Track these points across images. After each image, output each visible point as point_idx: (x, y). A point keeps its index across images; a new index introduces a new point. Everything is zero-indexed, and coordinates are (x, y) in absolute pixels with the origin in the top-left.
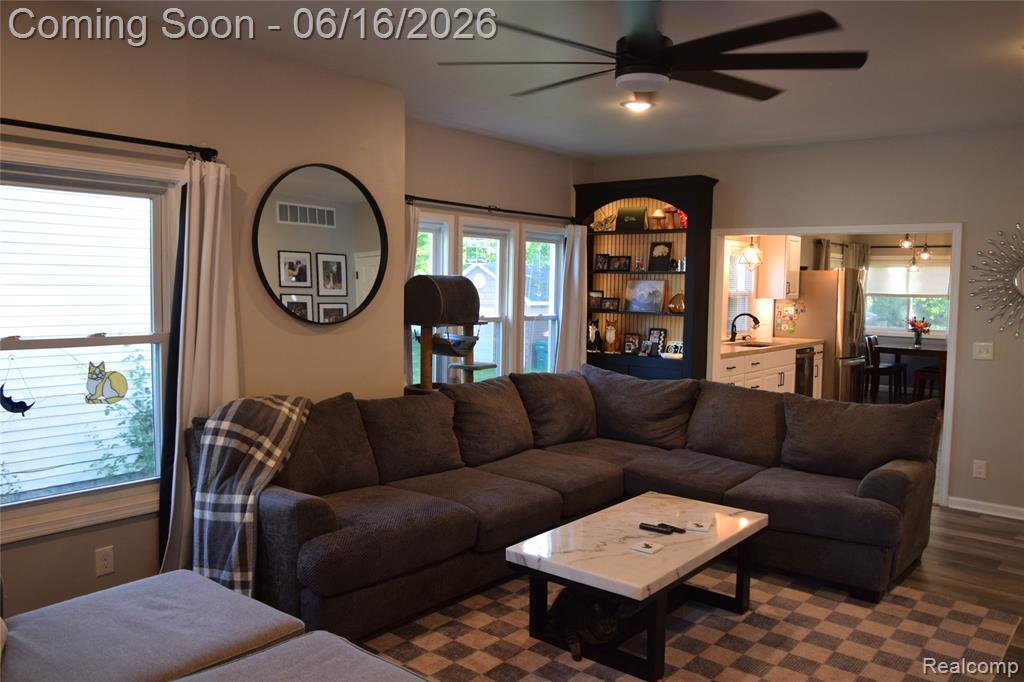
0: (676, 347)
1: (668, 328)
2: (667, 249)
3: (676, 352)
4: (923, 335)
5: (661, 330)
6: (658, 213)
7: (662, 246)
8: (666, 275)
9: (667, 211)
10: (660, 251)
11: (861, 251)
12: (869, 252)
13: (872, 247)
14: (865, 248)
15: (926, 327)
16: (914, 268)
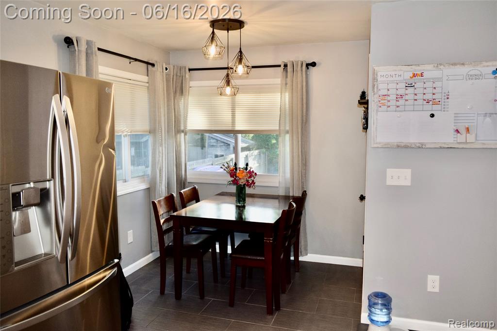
11: (178, 74)
12: (187, 76)
13: (190, 70)
14: (183, 70)
15: (250, 177)
16: (228, 90)
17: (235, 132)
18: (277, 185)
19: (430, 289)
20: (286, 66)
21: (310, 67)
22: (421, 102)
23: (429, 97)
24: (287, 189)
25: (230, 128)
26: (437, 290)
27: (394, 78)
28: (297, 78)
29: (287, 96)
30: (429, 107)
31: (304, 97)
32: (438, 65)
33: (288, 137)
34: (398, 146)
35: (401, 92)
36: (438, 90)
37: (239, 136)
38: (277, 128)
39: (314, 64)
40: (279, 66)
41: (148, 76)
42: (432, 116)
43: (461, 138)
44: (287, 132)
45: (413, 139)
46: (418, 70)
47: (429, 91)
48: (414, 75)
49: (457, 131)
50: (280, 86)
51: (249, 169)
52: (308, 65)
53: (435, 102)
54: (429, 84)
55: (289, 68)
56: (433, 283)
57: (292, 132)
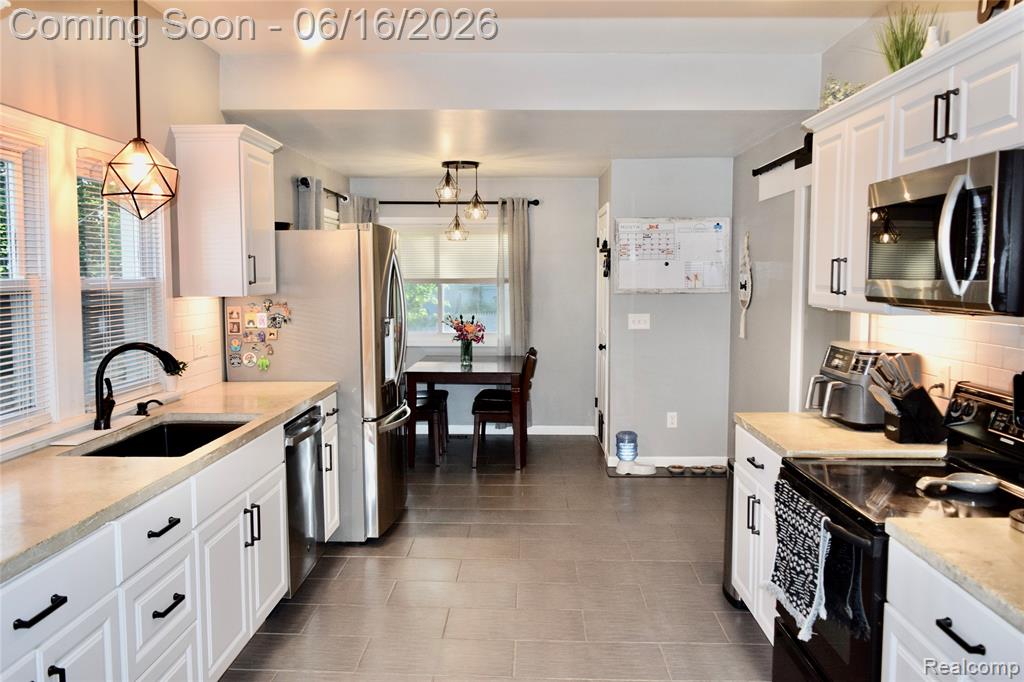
11: (365, 208)
12: (377, 211)
13: (381, 203)
14: (371, 203)
15: (480, 331)
16: (457, 234)
17: (439, 282)
18: (496, 345)
19: (669, 426)
20: (504, 203)
21: (532, 206)
22: (656, 251)
23: (663, 247)
24: (508, 349)
25: (433, 277)
26: (675, 426)
27: (634, 230)
28: (518, 218)
29: (506, 237)
30: (663, 256)
31: (527, 240)
32: (671, 218)
33: (507, 286)
34: (638, 292)
35: (641, 242)
36: (671, 241)
37: (445, 286)
38: (495, 276)
39: (536, 203)
40: (497, 203)
41: (338, 211)
42: (667, 264)
43: (691, 284)
44: (506, 281)
45: (651, 285)
46: (654, 222)
47: (663, 241)
48: (651, 227)
49: (688, 278)
50: (497, 227)
51: (475, 323)
52: (529, 203)
53: (669, 252)
54: (663, 236)
55: (509, 206)
56: (672, 420)
57: (512, 281)
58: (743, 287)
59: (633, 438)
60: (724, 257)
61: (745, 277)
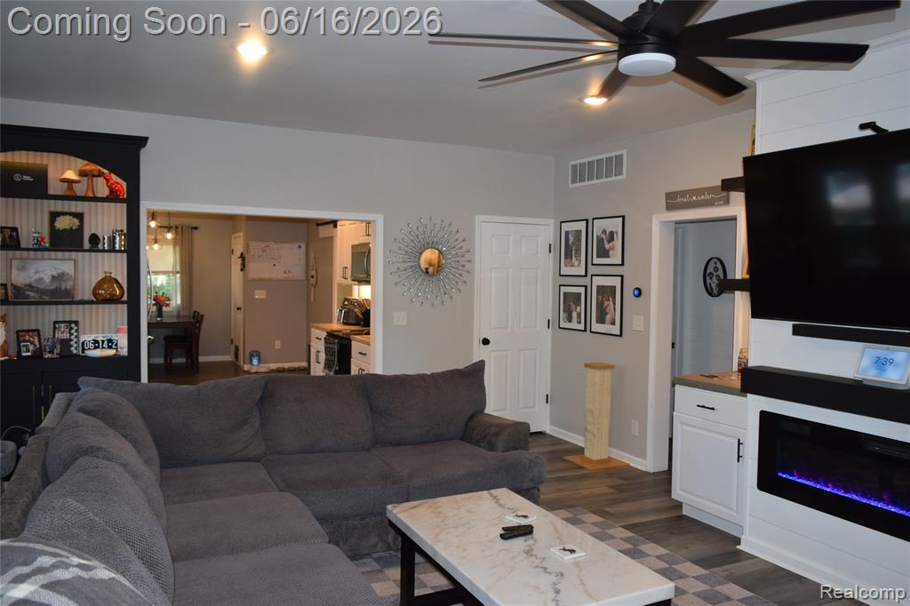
0: (96, 342)
1: (80, 320)
2: (76, 222)
3: (96, 348)
4: (164, 309)
5: (70, 322)
6: (71, 175)
7: (68, 217)
8: (73, 254)
9: (83, 174)
10: (63, 223)
15: (166, 300)
16: (156, 247)
18: (174, 309)
19: (276, 348)
20: (177, 228)
21: (193, 230)
22: (269, 259)
23: (272, 256)
26: (279, 347)
27: (257, 247)
28: (185, 237)
29: (178, 247)
30: (272, 261)
31: (191, 249)
33: (178, 275)
34: (260, 279)
35: (261, 254)
36: (276, 254)
38: (172, 270)
39: (196, 228)
42: (274, 265)
43: (287, 275)
44: (178, 272)
45: (267, 276)
47: (272, 253)
49: (285, 273)
51: (164, 296)
52: (192, 228)
53: (275, 259)
54: (272, 251)
55: (180, 228)
56: (278, 344)
57: (182, 272)
58: (313, 277)
59: (258, 354)
60: (303, 262)
61: (313, 273)
